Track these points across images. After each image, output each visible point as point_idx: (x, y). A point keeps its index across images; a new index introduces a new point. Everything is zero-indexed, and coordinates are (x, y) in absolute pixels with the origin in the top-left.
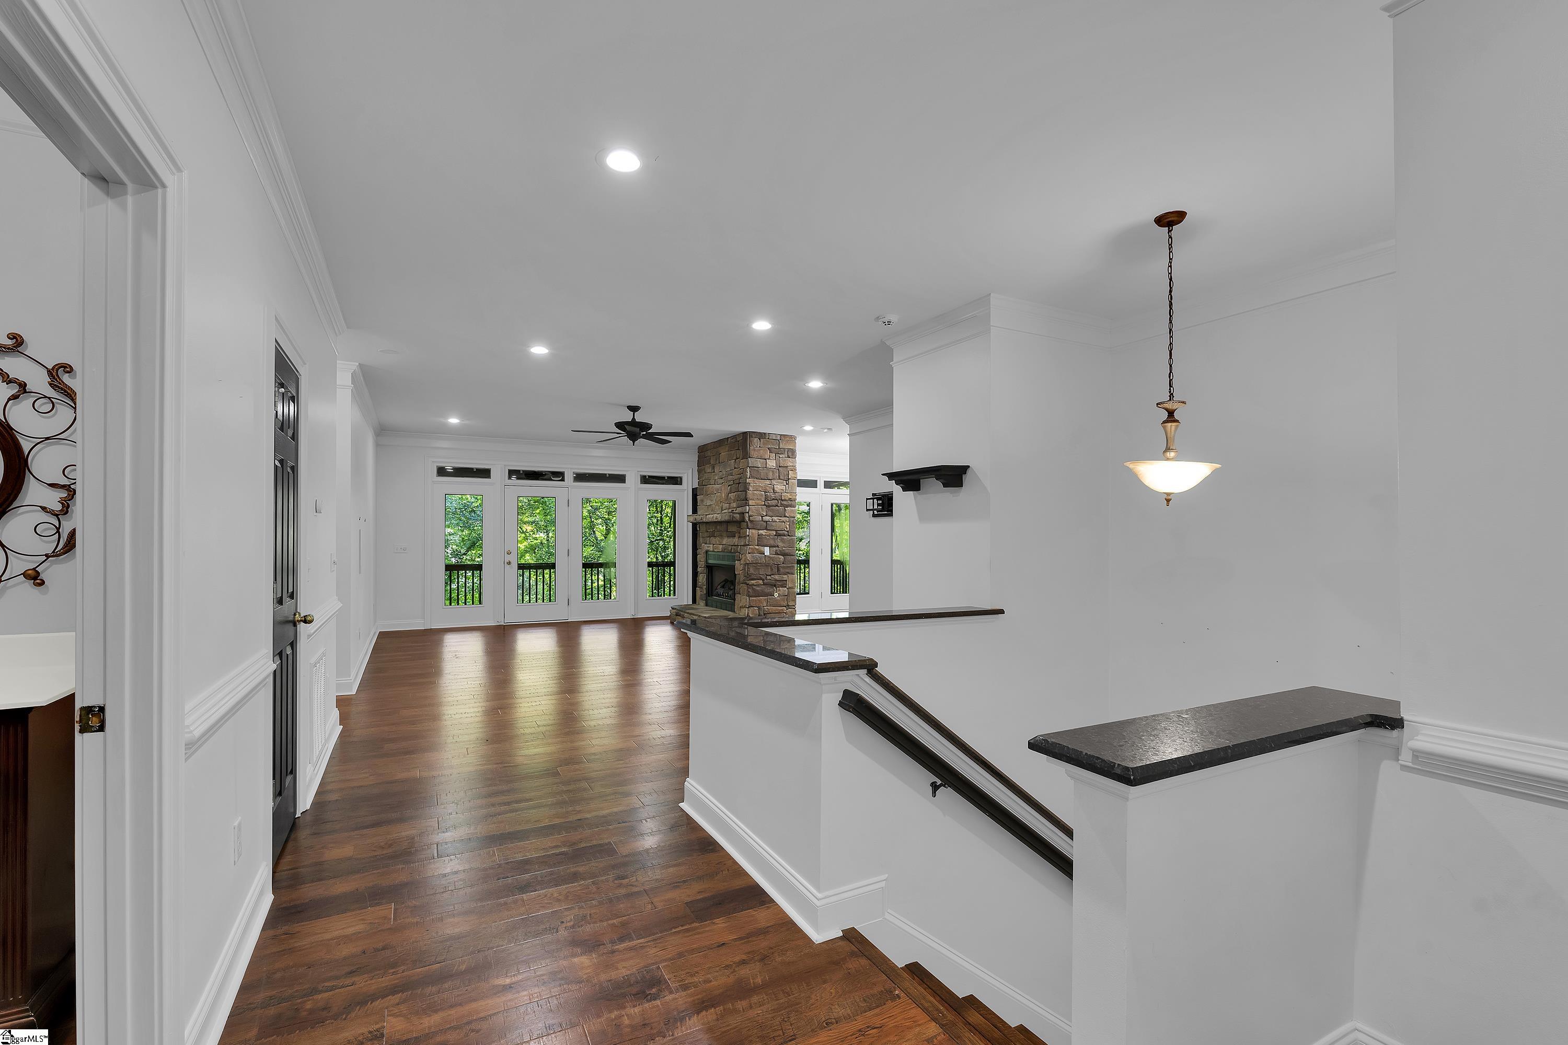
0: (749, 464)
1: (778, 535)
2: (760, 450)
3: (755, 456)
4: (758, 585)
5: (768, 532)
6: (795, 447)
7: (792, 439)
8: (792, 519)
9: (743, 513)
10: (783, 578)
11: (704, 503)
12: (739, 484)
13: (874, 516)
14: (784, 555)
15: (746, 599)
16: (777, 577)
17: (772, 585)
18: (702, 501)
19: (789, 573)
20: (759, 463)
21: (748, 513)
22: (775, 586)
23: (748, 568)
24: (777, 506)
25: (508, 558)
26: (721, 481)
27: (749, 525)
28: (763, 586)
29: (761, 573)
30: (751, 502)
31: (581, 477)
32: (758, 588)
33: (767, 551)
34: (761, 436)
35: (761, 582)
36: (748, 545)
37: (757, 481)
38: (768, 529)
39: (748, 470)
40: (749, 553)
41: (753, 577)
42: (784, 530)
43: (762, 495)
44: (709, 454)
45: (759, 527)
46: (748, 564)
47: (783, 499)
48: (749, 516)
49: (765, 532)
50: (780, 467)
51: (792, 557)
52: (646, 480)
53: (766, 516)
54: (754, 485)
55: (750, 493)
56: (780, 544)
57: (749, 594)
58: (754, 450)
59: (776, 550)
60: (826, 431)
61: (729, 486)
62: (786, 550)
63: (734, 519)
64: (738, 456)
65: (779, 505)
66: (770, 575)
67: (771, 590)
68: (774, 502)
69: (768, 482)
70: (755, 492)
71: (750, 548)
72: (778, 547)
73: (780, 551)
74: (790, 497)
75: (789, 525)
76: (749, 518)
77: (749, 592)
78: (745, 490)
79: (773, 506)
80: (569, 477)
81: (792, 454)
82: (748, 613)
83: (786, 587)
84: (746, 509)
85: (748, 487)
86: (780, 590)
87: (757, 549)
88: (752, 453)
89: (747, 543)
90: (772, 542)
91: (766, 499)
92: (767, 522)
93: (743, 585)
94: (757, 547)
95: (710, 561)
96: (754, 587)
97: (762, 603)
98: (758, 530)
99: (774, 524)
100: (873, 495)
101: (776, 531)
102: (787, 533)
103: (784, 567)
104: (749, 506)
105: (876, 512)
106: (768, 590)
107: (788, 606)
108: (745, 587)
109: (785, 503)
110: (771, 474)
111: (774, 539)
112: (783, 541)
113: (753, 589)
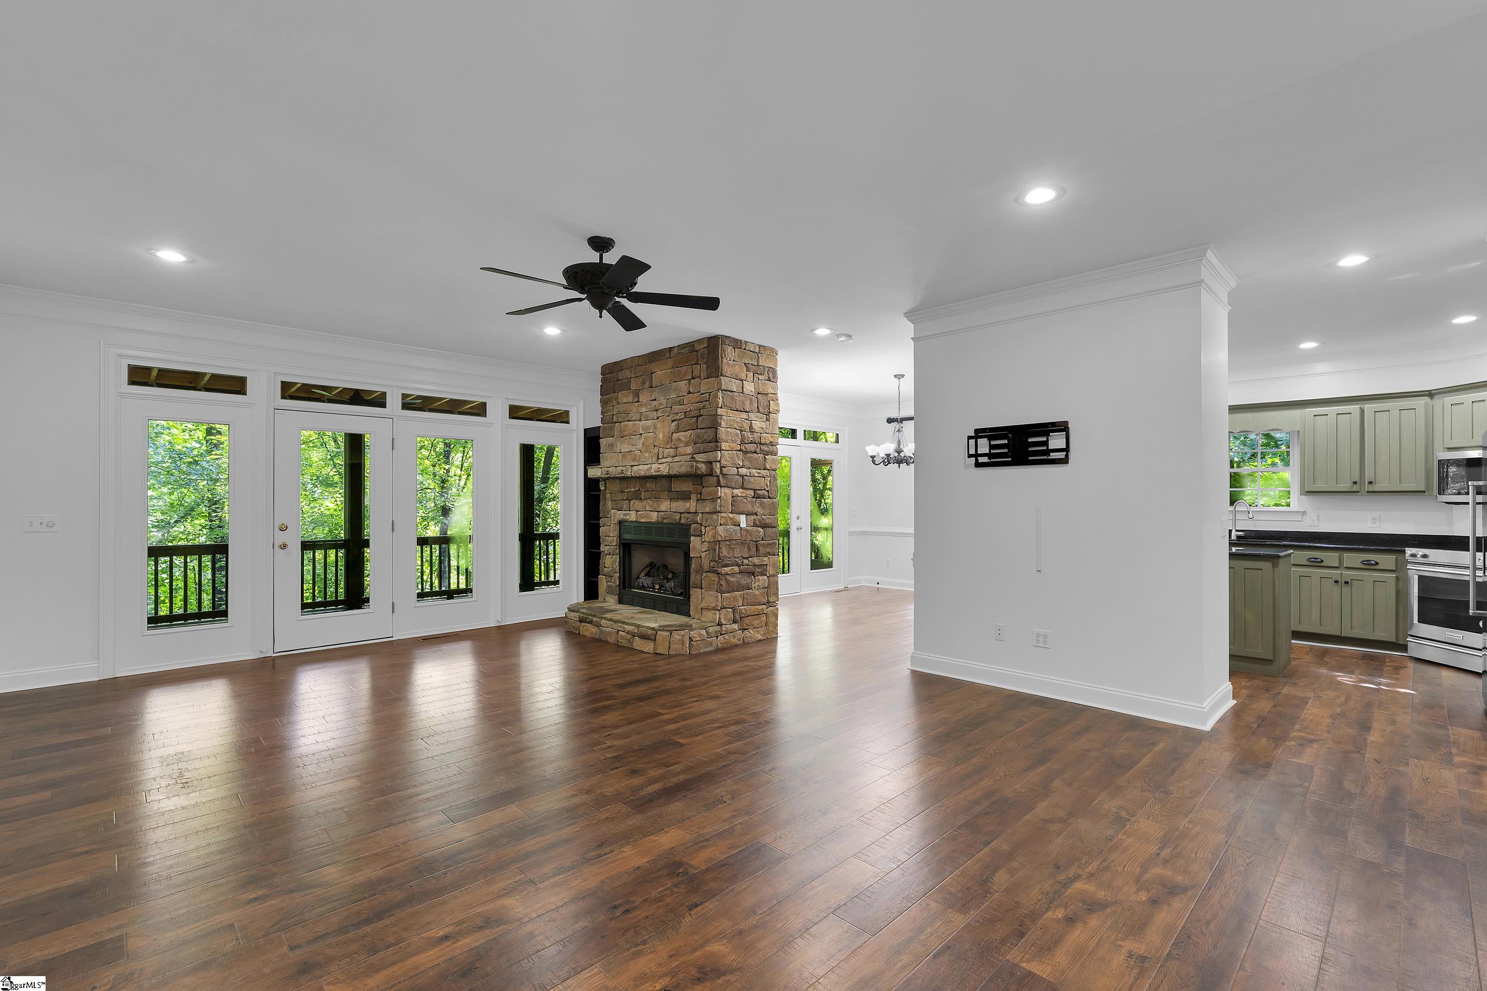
0: (721, 385)
1: (757, 497)
2: (734, 365)
3: (729, 374)
4: (732, 574)
5: (745, 491)
6: (776, 365)
7: (772, 353)
8: (773, 473)
9: (711, 463)
10: (763, 561)
11: (618, 450)
12: (698, 417)
13: (978, 465)
14: (764, 526)
15: (717, 597)
16: (756, 560)
17: (749, 573)
18: (611, 446)
19: (769, 553)
20: (734, 385)
21: (719, 461)
22: (753, 574)
23: (719, 547)
24: (755, 452)
25: (281, 538)
26: (655, 414)
27: (721, 481)
28: (739, 576)
29: (736, 556)
30: (724, 446)
31: (411, 404)
32: (733, 579)
33: (743, 519)
34: (737, 344)
35: (736, 569)
36: (720, 512)
37: (732, 413)
38: (745, 487)
39: (720, 394)
40: (721, 525)
41: (727, 562)
42: (765, 489)
43: (737, 435)
44: (627, 373)
45: (733, 484)
46: (719, 541)
47: (763, 442)
48: (722, 467)
49: (742, 492)
50: (758, 393)
51: (773, 529)
52: (516, 412)
53: (742, 467)
54: (727, 420)
55: (722, 431)
56: (759, 510)
57: (721, 588)
58: (728, 364)
59: (755, 520)
60: (842, 339)
61: (673, 421)
62: (768, 519)
63: (699, 472)
64: (696, 373)
65: (758, 451)
66: (747, 558)
67: (749, 580)
68: (752, 447)
69: (744, 415)
70: (729, 429)
71: (722, 517)
72: (756, 514)
73: (759, 520)
74: (772, 440)
75: (770, 482)
76: (721, 470)
77: (721, 585)
78: (714, 426)
79: (751, 452)
80: (394, 401)
81: (772, 375)
82: (720, 618)
83: (766, 575)
84: (717, 456)
85: (719, 421)
86: (759, 580)
87: (732, 519)
88: (725, 367)
89: (718, 509)
90: (749, 508)
91: (743, 442)
92: (743, 476)
93: (710, 574)
94: (731, 515)
95: (627, 536)
96: (728, 577)
97: (737, 602)
98: (732, 488)
99: (752, 479)
100: (976, 431)
101: (754, 490)
102: (766, 493)
103: (764, 545)
104: (720, 450)
105: (982, 460)
106: (745, 580)
107: (769, 603)
108: (715, 578)
109: (764, 448)
110: (748, 403)
111: (753, 504)
112: (762, 505)
113: (726, 579)
